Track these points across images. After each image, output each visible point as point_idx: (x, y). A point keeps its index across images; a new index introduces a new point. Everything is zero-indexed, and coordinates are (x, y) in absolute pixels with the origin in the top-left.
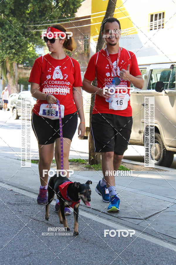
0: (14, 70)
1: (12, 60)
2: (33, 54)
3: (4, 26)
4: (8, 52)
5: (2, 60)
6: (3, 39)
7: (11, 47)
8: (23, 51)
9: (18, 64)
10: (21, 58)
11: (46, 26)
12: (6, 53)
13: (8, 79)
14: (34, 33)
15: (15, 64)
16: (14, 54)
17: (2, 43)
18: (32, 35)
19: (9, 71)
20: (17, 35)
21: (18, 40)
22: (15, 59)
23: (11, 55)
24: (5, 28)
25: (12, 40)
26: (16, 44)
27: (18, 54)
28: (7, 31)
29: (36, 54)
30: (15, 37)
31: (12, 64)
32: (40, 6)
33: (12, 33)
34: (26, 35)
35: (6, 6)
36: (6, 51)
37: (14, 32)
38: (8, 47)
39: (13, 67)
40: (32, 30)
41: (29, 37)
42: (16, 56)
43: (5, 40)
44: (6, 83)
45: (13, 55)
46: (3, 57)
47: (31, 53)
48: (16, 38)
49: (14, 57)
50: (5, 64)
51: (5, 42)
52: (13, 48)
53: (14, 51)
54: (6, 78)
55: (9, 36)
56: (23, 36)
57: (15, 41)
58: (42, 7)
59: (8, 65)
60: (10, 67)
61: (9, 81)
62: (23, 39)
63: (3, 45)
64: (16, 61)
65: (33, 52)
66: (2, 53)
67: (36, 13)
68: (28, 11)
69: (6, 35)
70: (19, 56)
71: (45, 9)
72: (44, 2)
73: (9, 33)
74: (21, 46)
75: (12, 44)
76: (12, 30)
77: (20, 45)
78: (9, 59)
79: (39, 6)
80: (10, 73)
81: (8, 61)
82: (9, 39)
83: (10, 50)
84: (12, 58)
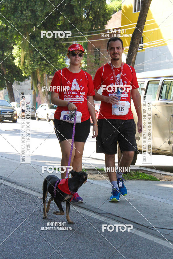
0: (45, 81)
1: (43, 71)
2: (63, 65)
3: (35, 38)
4: (39, 64)
5: (33, 71)
6: (34, 51)
7: (42, 59)
8: (53, 62)
9: (48, 75)
10: (51, 69)
11: (77, 38)
12: (37, 65)
13: (39, 89)
14: (64, 45)
15: (45, 75)
16: (45, 65)
17: (33, 54)
18: (63, 46)
19: (40, 81)
20: (47, 47)
21: (49, 51)
22: (45, 70)
23: (42, 66)
24: (37, 40)
25: (43, 52)
26: (47, 55)
27: (49, 65)
28: (38, 43)
29: (66, 65)
30: (46, 48)
31: (42, 75)
32: (71, 18)
33: (44, 45)
34: (57, 47)
35: (37, 19)
36: (38, 62)
37: (45, 44)
38: (39, 58)
39: (43, 78)
40: (63, 42)
41: (59, 49)
42: (47, 68)
43: (36, 52)
44: (37, 93)
45: (43, 66)
46: (34, 68)
47: (61, 64)
48: (47, 50)
49: (45, 68)
50: (36, 75)
51: (36, 54)
52: (44, 60)
53: (44, 62)
54: (37, 88)
55: (40, 48)
56: (54, 48)
57: (46, 52)
58: (73, 20)
59: (39, 76)
60: (41, 77)
61: (39, 91)
62: (54, 51)
63: (34, 56)
64: (47, 72)
65: (63, 63)
66: (33, 64)
67: (67, 25)
68: (59, 23)
69: (37, 47)
70: (50, 67)
71: (76, 22)
72: (75, 15)
73: (40, 45)
74: (51, 58)
75: (43, 55)
76: (43, 42)
77: (50, 56)
78: (40, 70)
79: (69, 19)
80: (40, 83)
81: (39, 72)
82: (40, 51)
83: (41, 61)
84: (43, 69)
